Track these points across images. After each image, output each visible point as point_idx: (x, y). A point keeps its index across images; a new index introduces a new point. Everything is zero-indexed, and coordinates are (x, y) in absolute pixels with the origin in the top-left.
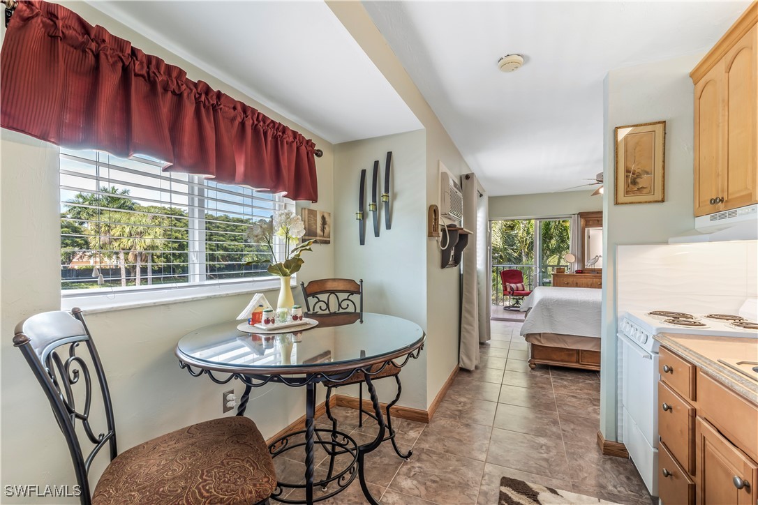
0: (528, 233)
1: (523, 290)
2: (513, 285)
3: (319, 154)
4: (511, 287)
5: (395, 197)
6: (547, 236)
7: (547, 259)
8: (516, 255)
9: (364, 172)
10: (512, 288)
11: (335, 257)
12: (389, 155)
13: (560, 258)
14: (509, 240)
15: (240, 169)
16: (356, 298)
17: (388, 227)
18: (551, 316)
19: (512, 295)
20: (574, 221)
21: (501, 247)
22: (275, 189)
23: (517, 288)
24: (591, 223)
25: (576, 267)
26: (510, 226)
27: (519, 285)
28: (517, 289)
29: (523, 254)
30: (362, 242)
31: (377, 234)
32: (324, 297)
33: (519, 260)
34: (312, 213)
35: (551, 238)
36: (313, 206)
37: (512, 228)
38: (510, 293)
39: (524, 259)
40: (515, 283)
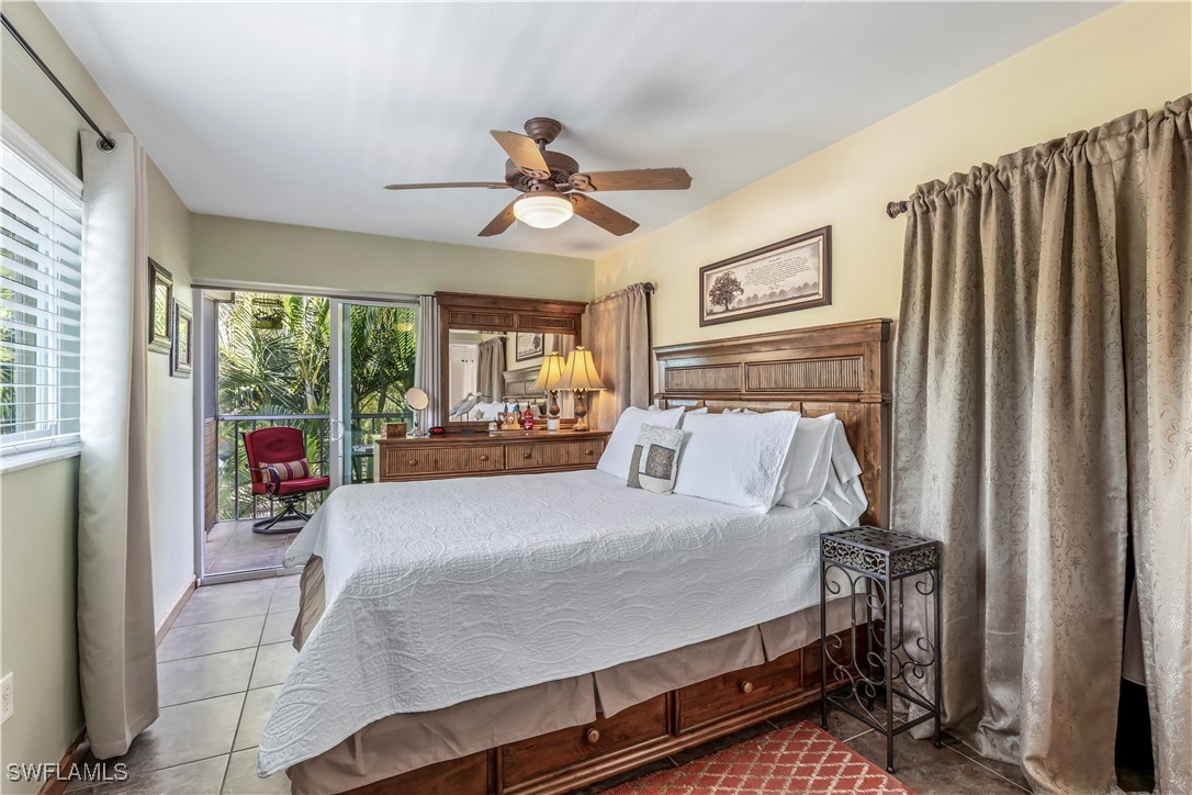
0: (319, 343)
1: (306, 476)
2: (279, 468)
4: (273, 474)
6: (359, 354)
7: (360, 400)
8: (291, 391)
10: (274, 476)
13: (383, 398)
14: (275, 356)
18: (395, 644)
19: (276, 493)
20: (425, 308)
21: (256, 371)
23: (290, 472)
24: (459, 319)
25: (430, 421)
26: (269, 318)
27: (295, 465)
28: (290, 476)
29: (308, 389)
33: (298, 403)
35: (367, 357)
37: (275, 322)
38: (268, 487)
39: (310, 399)
40: (284, 461)
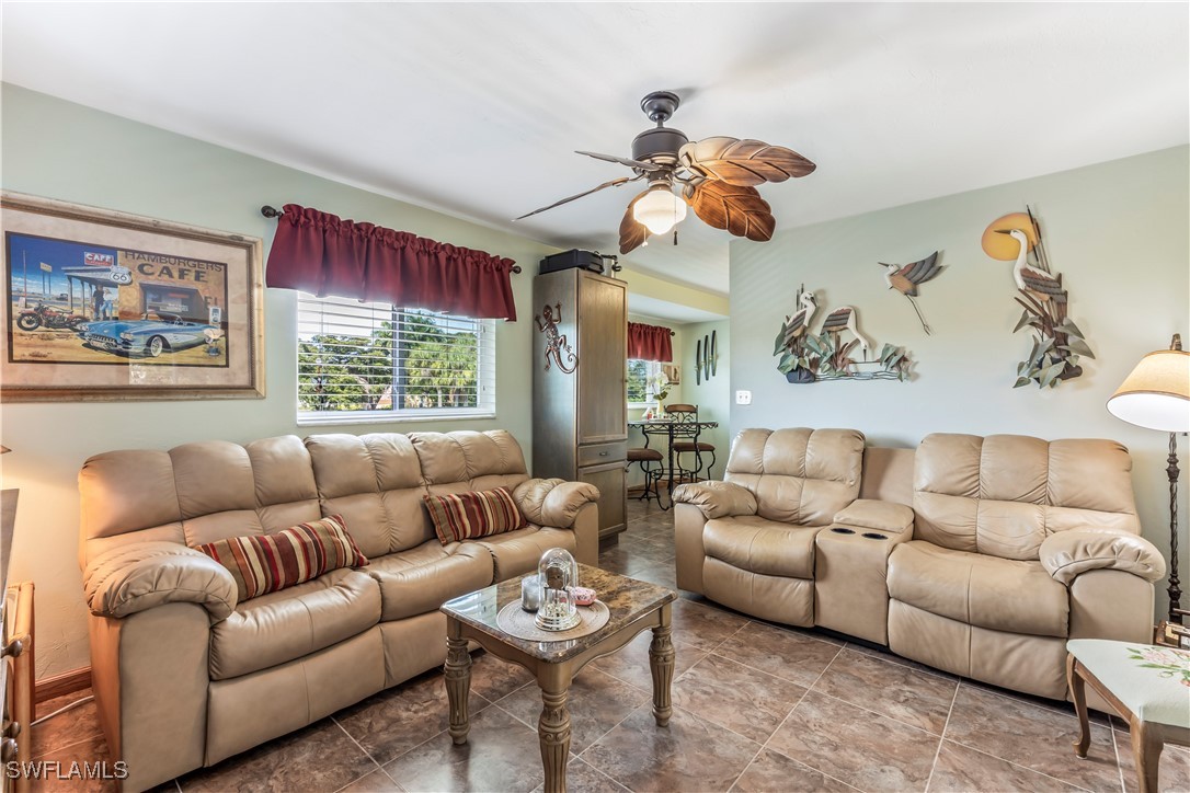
3: (673, 334)
5: (717, 356)
9: (699, 342)
11: (682, 393)
12: (714, 332)
15: (639, 352)
16: (694, 415)
17: (714, 375)
22: (652, 359)
30: (698, 384)
31: (707, 379)
32: (675, 414)
34: (669, 367)
36: (669, 364)
